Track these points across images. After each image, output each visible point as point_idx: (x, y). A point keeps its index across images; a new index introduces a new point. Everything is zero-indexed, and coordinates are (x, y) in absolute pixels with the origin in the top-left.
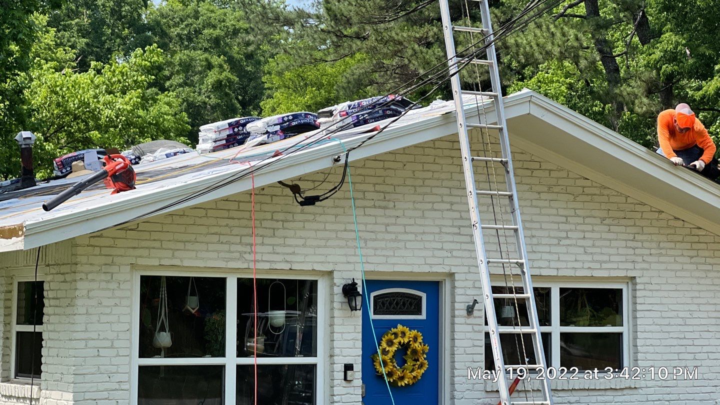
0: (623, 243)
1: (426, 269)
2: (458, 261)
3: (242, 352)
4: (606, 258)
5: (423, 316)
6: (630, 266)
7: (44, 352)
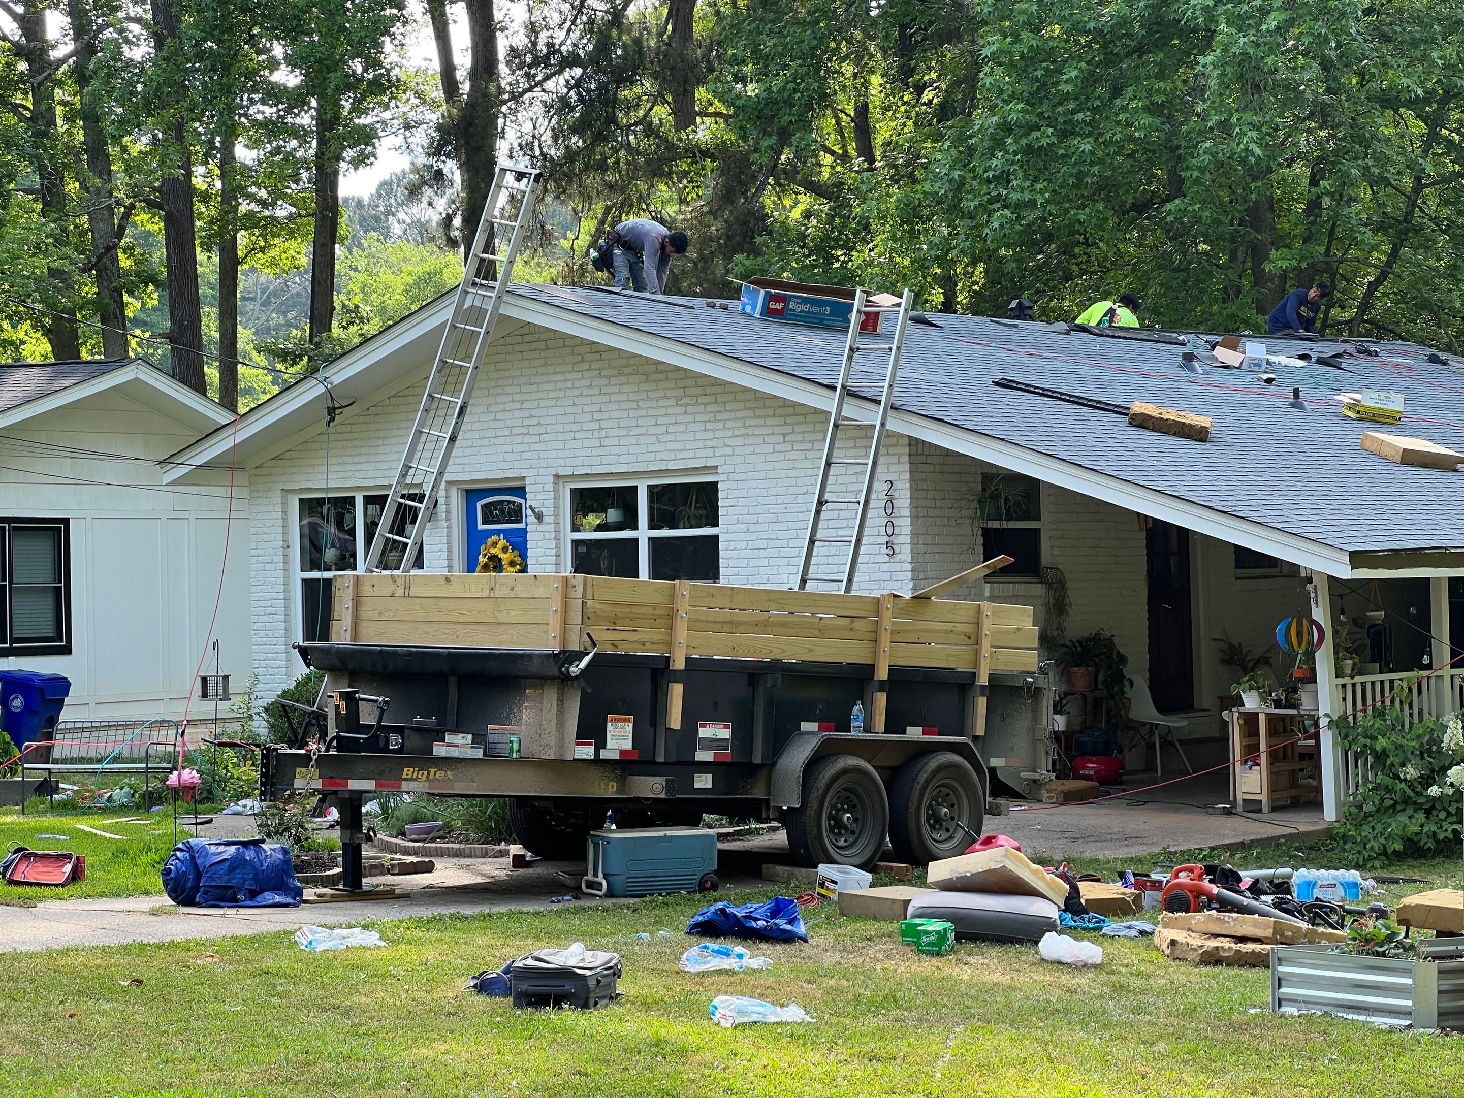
0: (701, 426)
2: (527, 464)
5: (524, 525)
6: (709, 453)
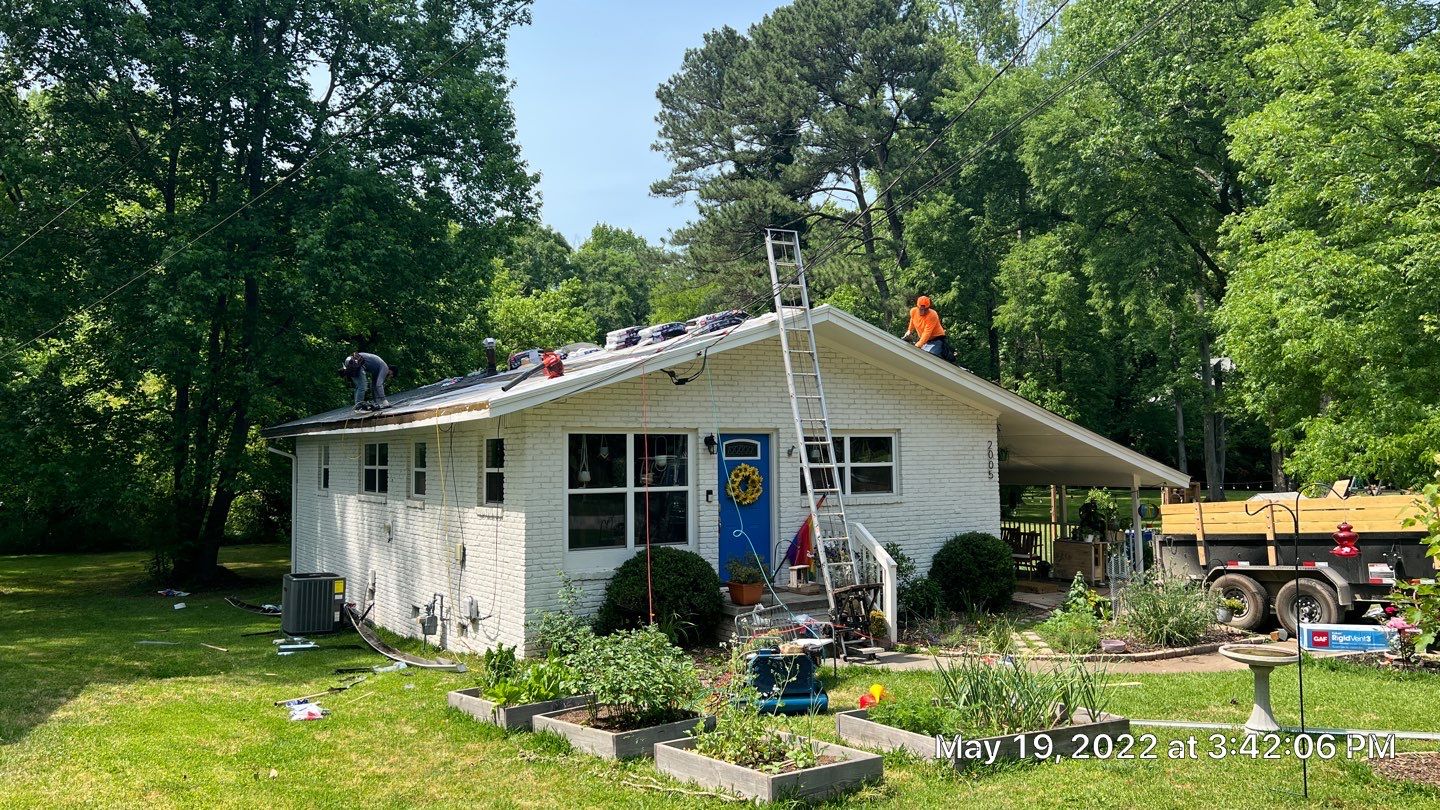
0: (892, 407)
1: (760, 426)
2: (781, 420)
3: (638, 483)
4: (881, 417)
5: (759, 458)
6: (897, 421)
7: (505, 485)
